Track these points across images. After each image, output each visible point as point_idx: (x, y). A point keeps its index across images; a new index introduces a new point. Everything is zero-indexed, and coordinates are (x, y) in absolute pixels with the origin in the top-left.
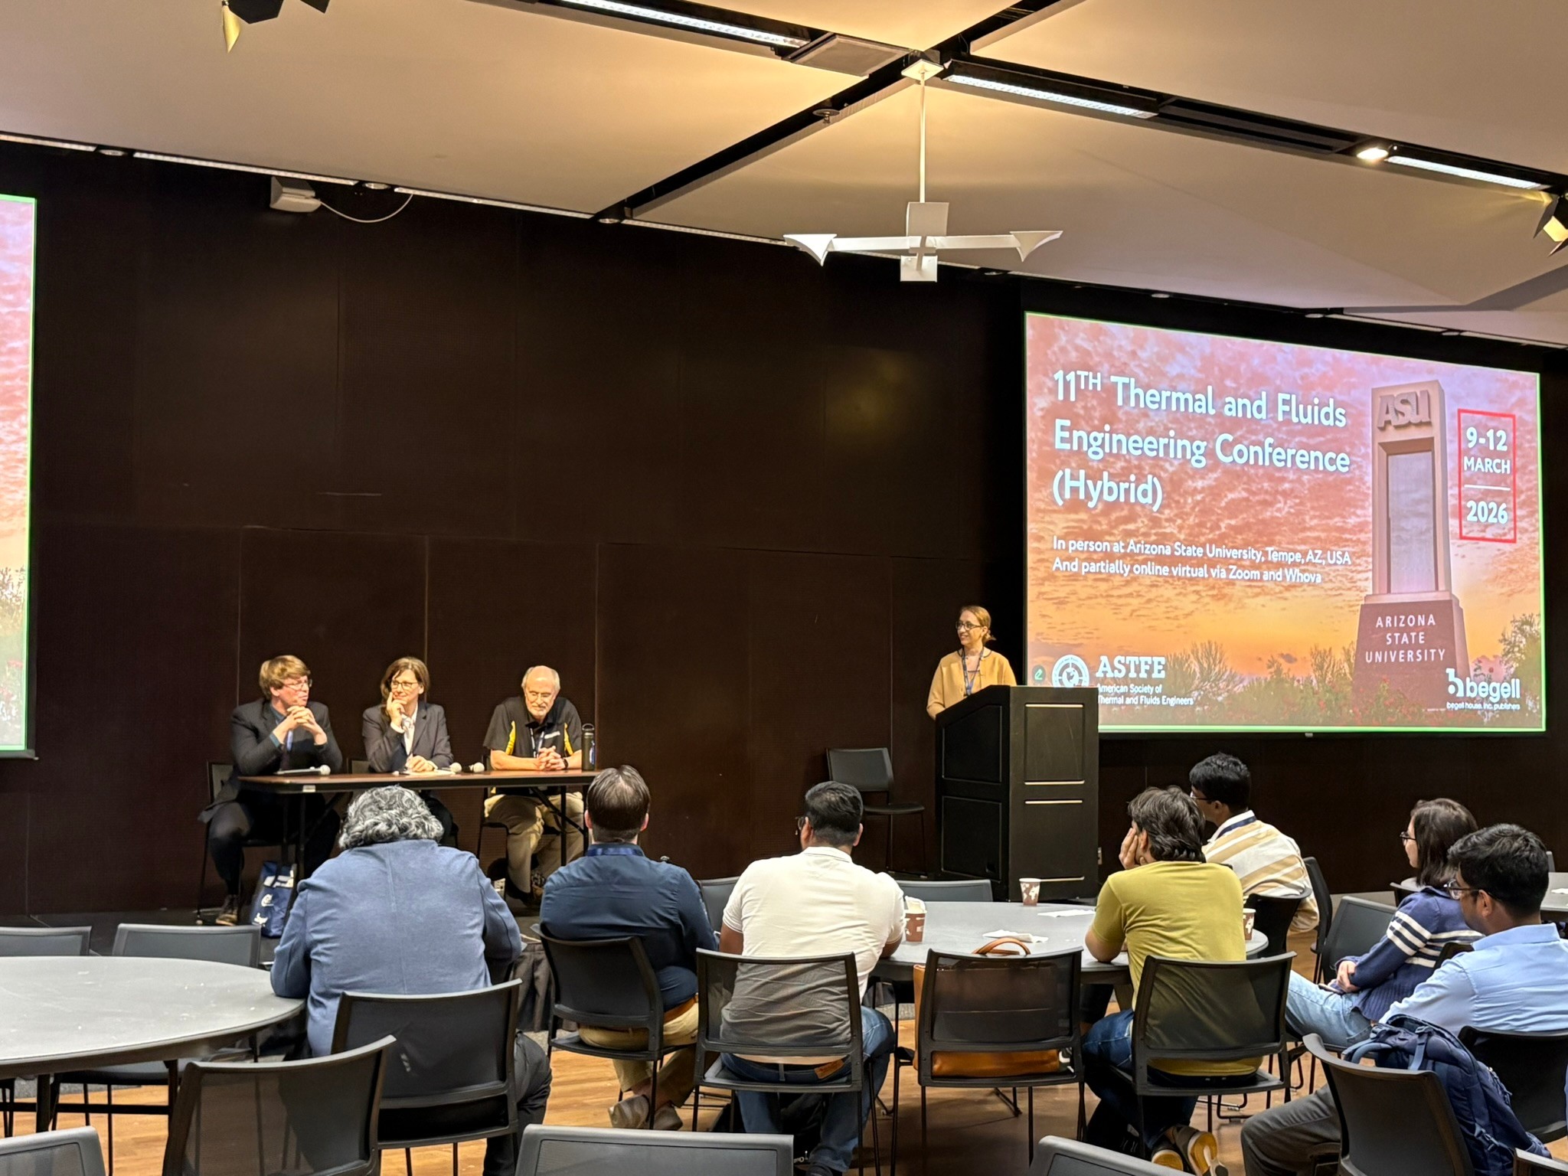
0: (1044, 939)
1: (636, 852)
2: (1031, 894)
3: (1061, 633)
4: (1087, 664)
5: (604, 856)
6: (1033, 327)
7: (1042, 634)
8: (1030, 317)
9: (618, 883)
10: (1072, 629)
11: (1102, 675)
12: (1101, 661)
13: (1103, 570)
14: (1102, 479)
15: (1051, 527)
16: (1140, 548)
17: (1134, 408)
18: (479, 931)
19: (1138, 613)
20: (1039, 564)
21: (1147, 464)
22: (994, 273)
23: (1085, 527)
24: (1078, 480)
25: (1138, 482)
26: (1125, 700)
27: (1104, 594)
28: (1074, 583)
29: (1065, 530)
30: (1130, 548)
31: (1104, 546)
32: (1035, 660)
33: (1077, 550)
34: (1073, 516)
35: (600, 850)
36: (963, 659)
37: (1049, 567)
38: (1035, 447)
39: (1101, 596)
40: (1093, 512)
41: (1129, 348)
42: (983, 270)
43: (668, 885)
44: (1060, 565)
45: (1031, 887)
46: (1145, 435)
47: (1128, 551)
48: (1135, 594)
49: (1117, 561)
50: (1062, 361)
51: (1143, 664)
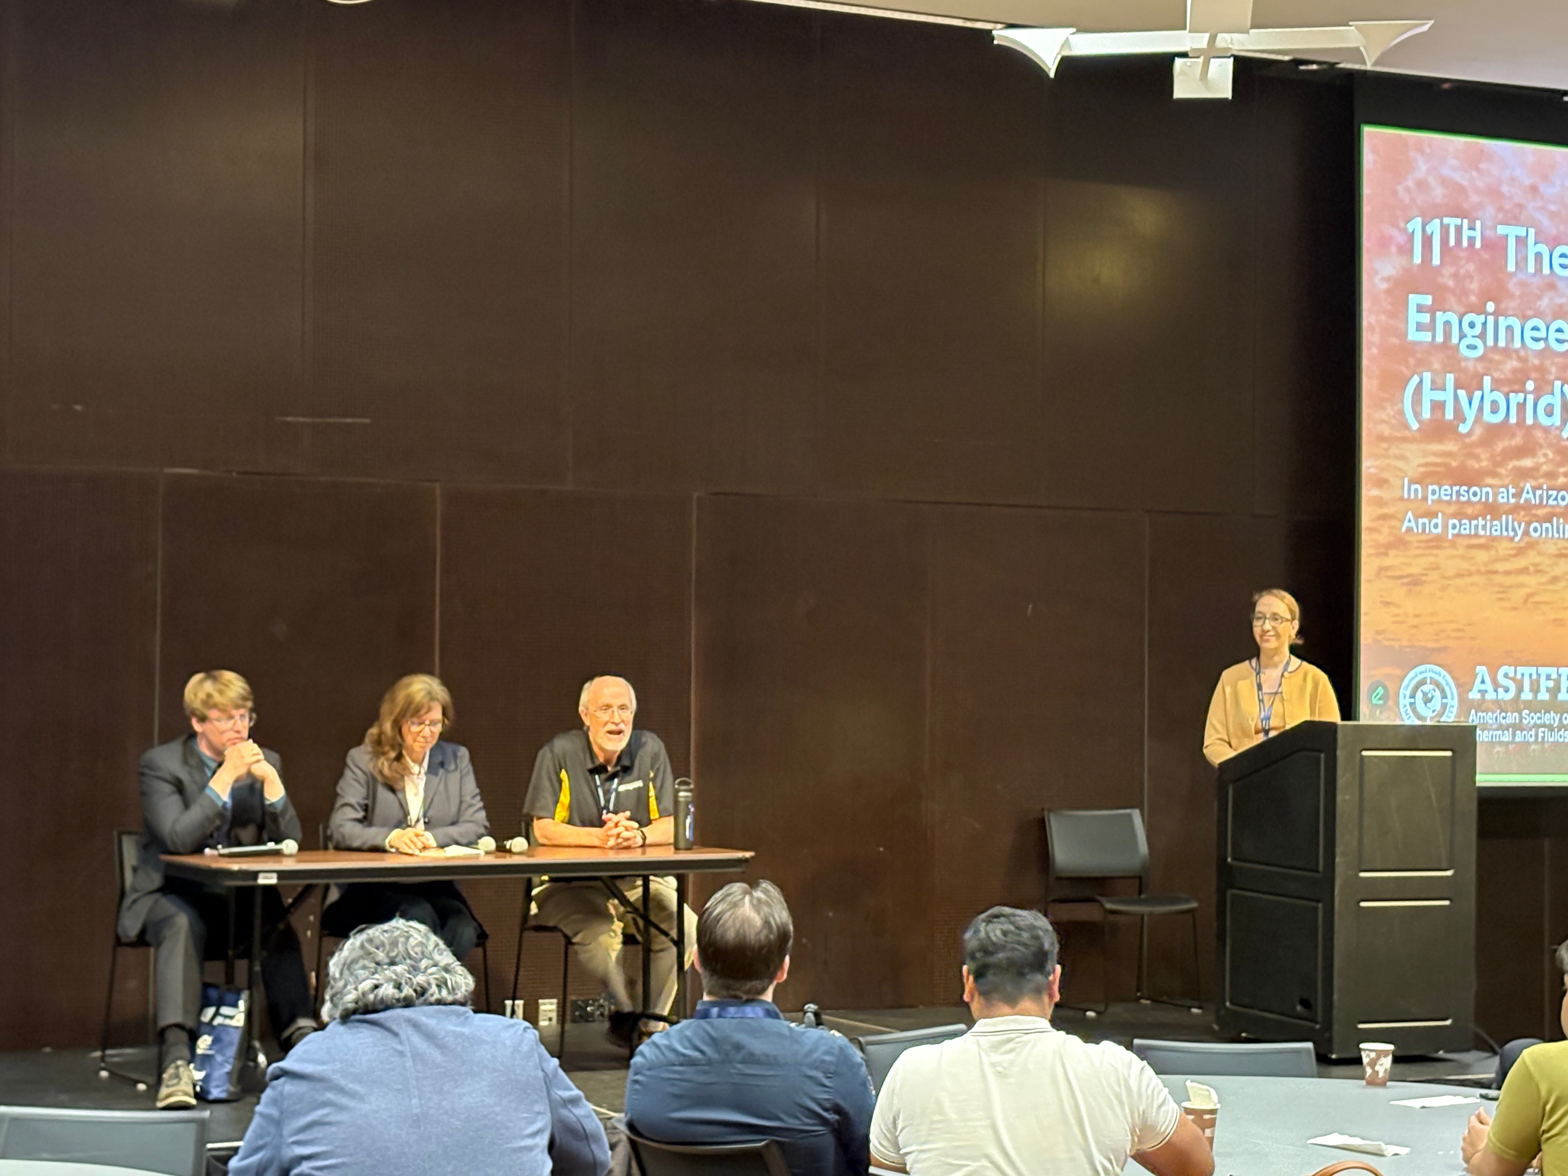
0: (1403, 1151)
1: (770, 1014)
2: (1377, 1068)
3: (1414, 631)
4: (1454, 678)
5: (721, 1019)
6: (1375, 151)
7: (1384, 632)
8: (1369, 133)
9: (744, 1062)
10: (1431, 624)
11: (1478, 696)
12: (1475, 676)
13: (1482, 532)
14: (1481, 388)
15: (1400, 464)
16: (1541, 497)
17: (1534, 275)
18: (543, 1141)
19: (1537, 599)
20: (1381, 522)
21: (1553, 364)
22: (1315, 67)
23: (1454, 464)
24: (1444, 389)
25: (1538, 393)
26: (1514, 735)
27: (1483, 569)
28: (1435, 551)
29: (1422, 469)
30: (1525, 495)
31: (1481, 494)
32: (1373, 672)
33: (1440, 501)
34: (1436, 447)
35: (715, 1011)
36: (1258, 673)
37: (1394, 527)
38: (1376, 338)
39: (1479, 572)
40: (1467, 440)
41: (1527, 182)
42: (1297, 62)
43: (819, 1065)
44: (1413, 524)
45: (1378, 1057)
46: (1549, 318)
47: (1522, 501)
48: (1532, 569)
49: (1504, 517)
50: (1419, 202)
51: (1543, 678)
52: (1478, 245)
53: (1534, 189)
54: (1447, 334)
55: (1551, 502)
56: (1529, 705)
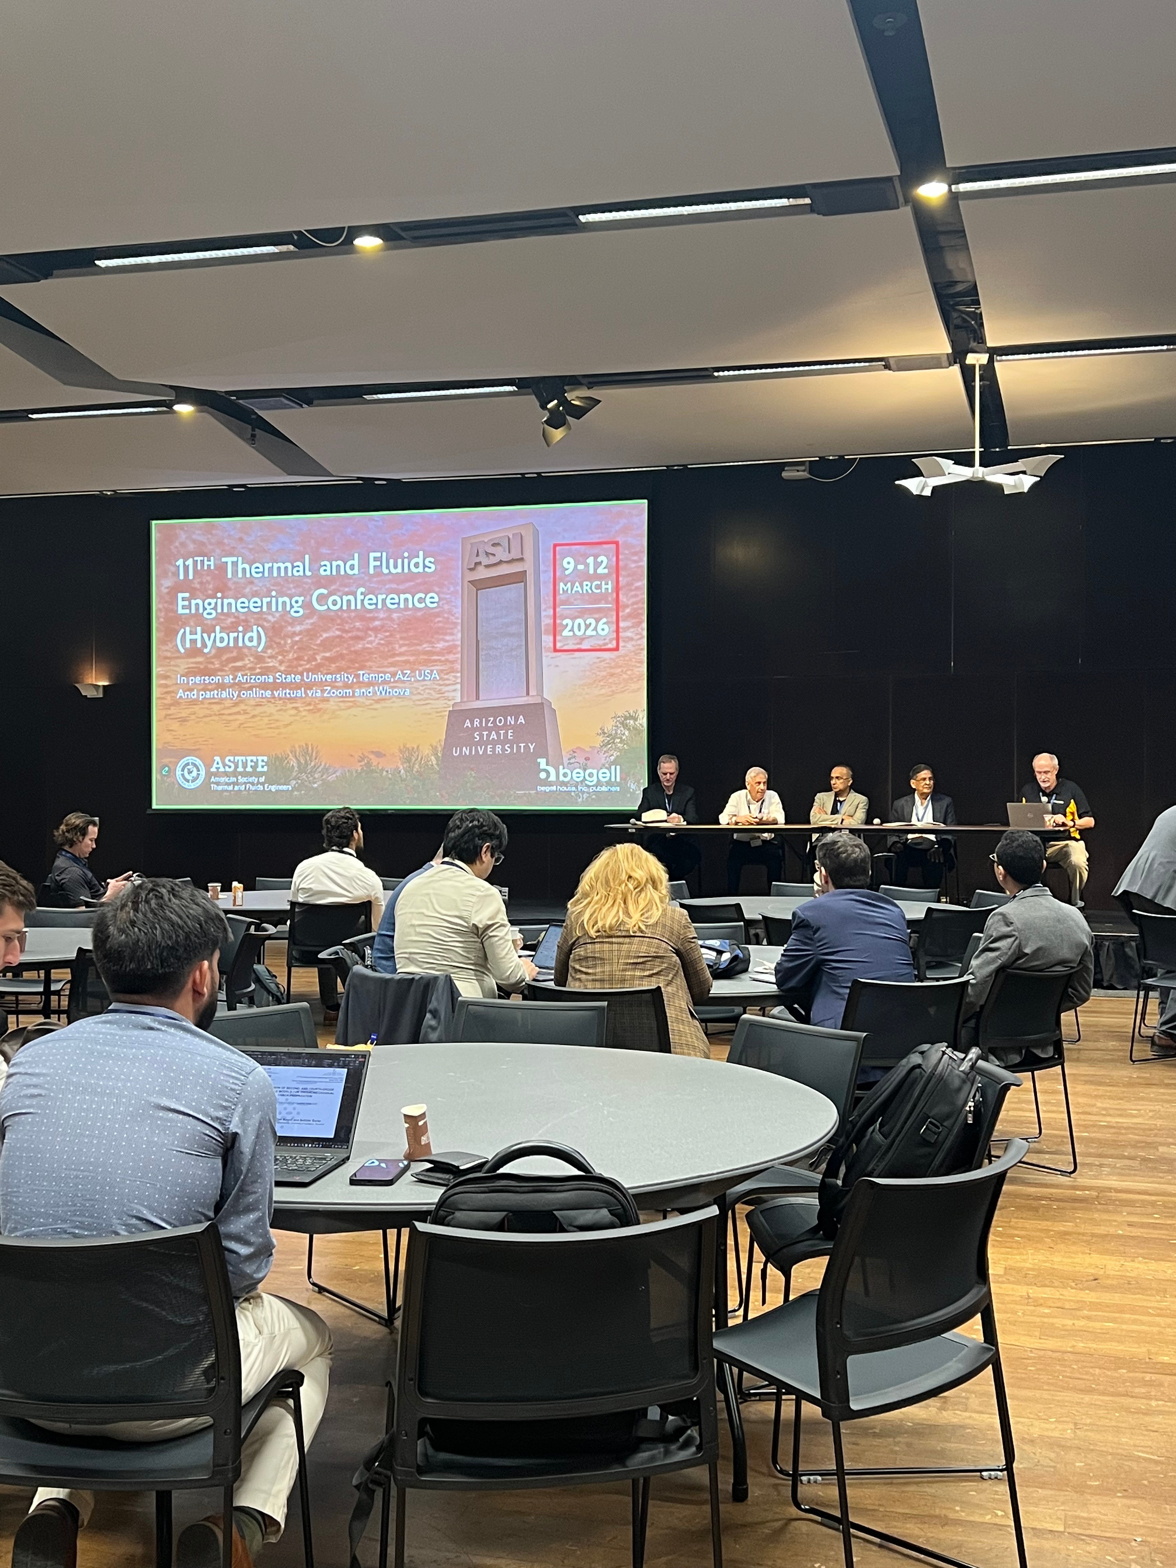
52: (212, 568)
53: (241, 539)
54: (197, 609)
55: (252, 681)
56: (240, 773)
